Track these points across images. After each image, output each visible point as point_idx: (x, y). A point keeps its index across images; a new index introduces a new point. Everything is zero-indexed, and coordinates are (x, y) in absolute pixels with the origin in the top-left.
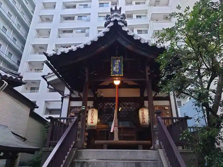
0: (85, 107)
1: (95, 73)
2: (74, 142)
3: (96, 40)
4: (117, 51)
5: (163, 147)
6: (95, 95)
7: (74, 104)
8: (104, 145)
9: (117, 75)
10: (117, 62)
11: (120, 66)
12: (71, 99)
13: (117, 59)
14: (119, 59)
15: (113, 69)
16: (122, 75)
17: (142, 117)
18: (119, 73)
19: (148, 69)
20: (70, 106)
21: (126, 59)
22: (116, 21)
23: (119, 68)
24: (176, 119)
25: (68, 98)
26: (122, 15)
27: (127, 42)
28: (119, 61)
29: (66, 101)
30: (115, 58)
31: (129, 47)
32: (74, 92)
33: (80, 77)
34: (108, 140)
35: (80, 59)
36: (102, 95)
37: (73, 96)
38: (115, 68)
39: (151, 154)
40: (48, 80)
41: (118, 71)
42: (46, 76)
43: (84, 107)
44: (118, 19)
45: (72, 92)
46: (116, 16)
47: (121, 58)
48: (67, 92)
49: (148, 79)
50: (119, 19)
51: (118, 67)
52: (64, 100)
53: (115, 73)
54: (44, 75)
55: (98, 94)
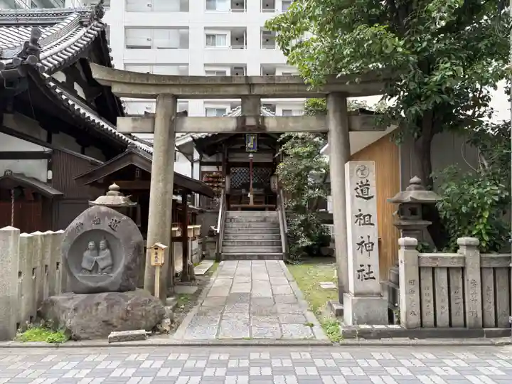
7: (205, 169)
8: (238, 208)
9: (251, 151)
10: (252, 139)
11: (254, 142)
12: (202, 164)
13: (251, 136)
14: (253, 136)
15: (248, 145)
16: (256, 151)
18: (253, 148)
20: (201, 170)
23: (253, 145)
25: (198, 162)
28: (254, 138)
29: (197, 166)
32: (204, 155)
34: (240, 203)
37: (203, 160)
39: (274, 213)
40: (177, 144)
45: (201, 156)
48: (196, 156)
51: (252, 143)
52: (195, 164)
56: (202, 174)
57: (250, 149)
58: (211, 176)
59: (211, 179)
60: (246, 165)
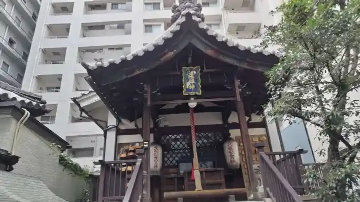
0: (148, 144)
1: (158, 92)
2: (140, 197)
3: (162, 44)
4: (190, 59)
5: (271, 194)
6: (156, 124)
7: (124, 139)
8: (179, 199)
9: (192, 94)
10: (192, 74)
11: (196, 80)
12: (119, 132)
13: (191, 70)
14: (194, 70)
15: (186, 85)
16: (201, 94)
17: (230, 154)
18: (196, 89)
19: (237, 82)
20: (118, 142)
21: (205, 70)
22: (188, 15)
23: (194, 84)
24: (280, 155)
25: (114, 130)
26: (196, 6)
27: (207, 45)
28: (195, 72)
29: (111, 135)
30: (188, 69)
31: (209, 52)
32: (123, 120)
33: (136, 99)
35: (138, 72)
36: (167, 123)
37: (122, 127)
38: (188, 84)
40: (83, 105)
41: (193, 87)
42: (78, 98)
43: (146, 144)
44: (192, 12)
45: (119, 121)
46: (189, 7)
47: (197, 69)
48: (112, 121)
49: (239, 98)
50: (194, 12)
51: (193, 81)
52: (109, 134)
53: (188, 90)
54: (75, 97)
55: (159, 122)
56: (118, 147)
57: (191, 90)
58: (131, 148)
59: (131, 154)
60: (186, 130)
